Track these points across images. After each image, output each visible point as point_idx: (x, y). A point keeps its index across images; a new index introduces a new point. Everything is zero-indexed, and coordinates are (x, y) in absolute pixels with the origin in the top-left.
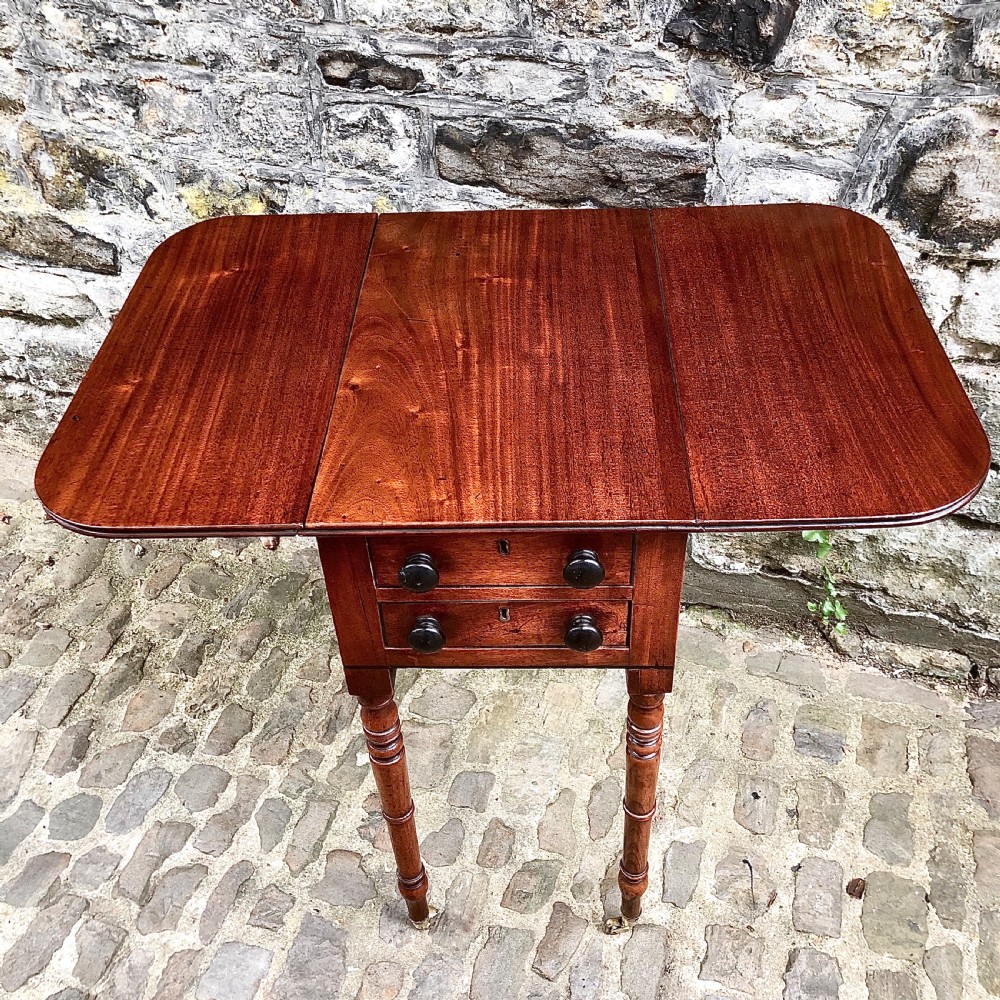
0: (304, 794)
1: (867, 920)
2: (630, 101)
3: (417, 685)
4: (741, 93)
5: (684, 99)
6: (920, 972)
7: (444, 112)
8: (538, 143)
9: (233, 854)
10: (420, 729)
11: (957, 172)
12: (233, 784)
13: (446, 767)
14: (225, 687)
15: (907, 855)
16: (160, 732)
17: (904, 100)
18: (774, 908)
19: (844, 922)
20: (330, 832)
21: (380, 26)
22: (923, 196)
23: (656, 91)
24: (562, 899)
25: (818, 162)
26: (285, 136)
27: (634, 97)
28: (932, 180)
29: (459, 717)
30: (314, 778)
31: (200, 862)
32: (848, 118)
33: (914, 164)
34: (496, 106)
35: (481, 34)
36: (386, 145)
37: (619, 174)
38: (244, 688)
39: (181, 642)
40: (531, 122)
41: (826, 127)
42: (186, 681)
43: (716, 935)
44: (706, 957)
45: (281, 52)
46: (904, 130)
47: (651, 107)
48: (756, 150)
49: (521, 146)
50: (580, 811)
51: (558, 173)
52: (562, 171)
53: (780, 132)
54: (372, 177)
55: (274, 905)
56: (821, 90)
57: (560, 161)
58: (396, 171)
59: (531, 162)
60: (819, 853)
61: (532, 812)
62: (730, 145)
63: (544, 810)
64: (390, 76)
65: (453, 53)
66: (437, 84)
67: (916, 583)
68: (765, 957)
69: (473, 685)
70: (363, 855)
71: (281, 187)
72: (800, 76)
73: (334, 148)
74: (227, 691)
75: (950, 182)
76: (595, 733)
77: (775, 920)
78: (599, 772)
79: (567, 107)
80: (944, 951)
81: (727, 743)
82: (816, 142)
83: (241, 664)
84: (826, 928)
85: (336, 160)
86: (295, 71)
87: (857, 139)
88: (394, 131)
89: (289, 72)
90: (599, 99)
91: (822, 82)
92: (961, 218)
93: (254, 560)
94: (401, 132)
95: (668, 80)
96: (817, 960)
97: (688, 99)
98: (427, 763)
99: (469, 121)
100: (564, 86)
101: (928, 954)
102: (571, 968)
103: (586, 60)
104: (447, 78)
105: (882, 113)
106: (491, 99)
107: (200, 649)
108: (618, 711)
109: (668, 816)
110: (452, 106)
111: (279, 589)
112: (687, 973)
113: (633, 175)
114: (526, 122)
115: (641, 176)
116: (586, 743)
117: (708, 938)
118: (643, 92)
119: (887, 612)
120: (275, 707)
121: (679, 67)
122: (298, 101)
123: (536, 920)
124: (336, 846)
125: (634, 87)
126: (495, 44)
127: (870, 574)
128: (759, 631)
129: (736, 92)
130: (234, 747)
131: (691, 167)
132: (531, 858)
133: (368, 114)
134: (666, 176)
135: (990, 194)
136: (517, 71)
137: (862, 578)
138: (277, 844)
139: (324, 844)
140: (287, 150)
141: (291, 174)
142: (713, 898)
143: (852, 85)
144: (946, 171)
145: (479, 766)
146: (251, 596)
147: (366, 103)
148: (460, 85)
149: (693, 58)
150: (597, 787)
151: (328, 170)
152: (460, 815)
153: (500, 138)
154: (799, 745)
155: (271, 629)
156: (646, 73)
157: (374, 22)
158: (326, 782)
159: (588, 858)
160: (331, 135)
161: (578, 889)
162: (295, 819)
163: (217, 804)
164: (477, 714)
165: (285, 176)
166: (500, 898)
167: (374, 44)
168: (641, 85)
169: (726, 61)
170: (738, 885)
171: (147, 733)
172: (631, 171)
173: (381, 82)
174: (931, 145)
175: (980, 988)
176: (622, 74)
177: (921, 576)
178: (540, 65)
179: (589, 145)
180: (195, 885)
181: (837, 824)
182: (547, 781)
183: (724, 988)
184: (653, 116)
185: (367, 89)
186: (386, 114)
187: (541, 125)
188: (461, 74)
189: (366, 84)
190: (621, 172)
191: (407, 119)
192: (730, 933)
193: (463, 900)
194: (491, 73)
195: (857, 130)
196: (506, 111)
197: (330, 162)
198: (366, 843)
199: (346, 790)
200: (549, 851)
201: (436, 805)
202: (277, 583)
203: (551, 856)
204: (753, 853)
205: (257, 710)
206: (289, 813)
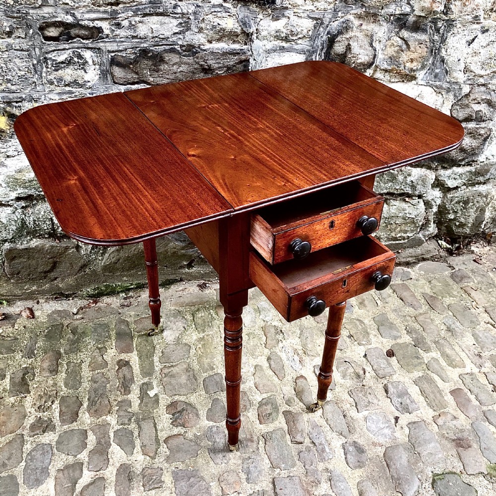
0: (132, 421)
1: (401, 363)
2: (212, 30)
3: (156, 351)
4: (261, 19)
5: (237, 25)
6: (429, 372)
7: (116, 48)
8: (167, 57)
9: (113, 465)
10: (172, 369)
11: (351, 43)
12: (90, 433)
13: (196, 380)
14: (52, 391)
15: (399, 334)
16: (28, 427)
17: (327, 15)
18: (367, 373)
19: (394, 367)
20: (159, 431)
21: (77, 5)
22: (339, 55)
23: (224, 23)
24: (285, 409)
25: (296, 47)
26: (19, 75)
27: (214, 27)
28: (342, 48)
29: (187, 356)
30: (132, 412)
31: (97, 477)
32: (307, 25)
33: (334, 42)
34: (142, 41)
35: (135, 4)
36: (82, 71)
37: (209, 66)
38: (63, 387)
39: (9, 380)
40: (162, 47)
41: (299, 30)
42: (26, 397)
43: (354, 394)
44: (356, 403)
45: (15, 26)
46: (328, 28)
47: (222, 31)
48: (269, 46)
49: (158, 59)
50: (268, 371)
51: (179, 70)
52: (181, 69)
53: (280, 35)
54: (74, 90)
55: (153, 476)
56: (295, 14)
57: (179, 64)
58: (89, 84)
59: (164, 67)
60: (370, 347)
61: (248, 381)
62: (258, 45)
63: (253, 377)
64: (83, 32)
65: (120, 16)
66: (110, 33)
68: (376, 394)
69: (184, 341)
70: (182, 433)
71: (17, 105)
72: (287, 8)
73: (51, 77)
74: (55, 392)
75: (349, 48)
77: (370, 378)
78: (265, 353)
79: (181, 36)
80: (432, 361)
81: (308, 321)
82: (294, 38)
83: (54, 377)
84: (390, 372)
85: (52, 83)
86: (23, 36)
87: (311, 34)
88: (87, 62)
89: (19, 37)
90: (197, 30)
91: (295, 10)
92: (354, 62)
93: (25, 327)
94: (90, 62)
95: (229, 17)
96: (395, 385)
97: (238, 25)
98: (185, 381)
99: (129, 51)
100: (179, 26)
101: (428, 364)
102: (308, 434)
103: (190, 11)
104: (115, 30)
105: (319, 21)
106: (140, 38)
107: (23, 379)
108: (257, 325)
109: (304, 358)
110: (119, 44)
111: (50, 335)
112: (353, 413)
113: (217, 66)
114: (160, 47)
115: (220, 65)
116: (252, 344)
117: (352, 396)
118: (218, 24)
120: (88, 389)
121: (233, 11)
122: (26, 53)
123: (280, 423)
124: (166, 436)
125: (214, 22)
126: (142, 8)
129: (259, 20)
130: (78, 416)
131: (243, 57)
132: (260, 399)
133: (71, 55)
134: (232, 63)
135: (363, 51)
136: (154, 21)
138: (134, 449)
139: (159, 437)
140: (20, 82)
141: (24, 96)
142: (343, 381)
143: (308, 10)
144: (347, 43)
145: (211, 373)
146: (36, 344)
147: (69, 49)
148: (122, 33)
149: (239, 6)
150: (269, 359)
151: (47, 90)
152: (216, 397)
153: (146, 57)
155: (59, 355)
156: (219, 15)
157: (73, 3)
158: (140, 411)
159: (284, 388)
160: (49, 70)
161: (289, 402)
162: (136, 433)
163: (88, 446)
164: (195, 351)
165: (20, 98)
166: (258, 422)
167: (73, 15)
168: (217, 21)
169: (254, 5)
170: (349, 371)
171: (19, 432)
172: (215, 63)
173: (78, 36)
174: (340, 33)
175: (450, 368)
176: (207, 17)
178: (166, 17)
179: (193, 54)
180: (103, 488)
181: (368, 333)
182: (246, 365)
183: (370, 411)
184: (223, 35)
185: (70, 41)
186: (82, 54)
187: (167, 47)
188: (124, 26)
189: (70, 38)
190: (211, 65)
191: (93, 55)
192: (358, 390)
194: (140, 24)
195: (310, 30)
196: (149, 43)
197: (49, 85)
198: (180, 428)
199: (153, 410)
200: (266, 393)
201: (202, 397)
202: (48, 332)
203: (269, 394)
204: (346, 357)
205: (78, 394)
206: (132, 433)
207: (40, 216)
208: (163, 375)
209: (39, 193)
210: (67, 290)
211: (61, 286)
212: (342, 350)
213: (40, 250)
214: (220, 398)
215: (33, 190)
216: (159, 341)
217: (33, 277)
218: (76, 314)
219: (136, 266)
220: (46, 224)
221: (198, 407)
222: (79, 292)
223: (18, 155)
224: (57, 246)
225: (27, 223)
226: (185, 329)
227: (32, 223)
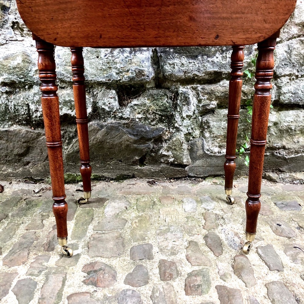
0: (43, 273)
3: (93, 222)
10: (103, 235)
13: (124, 247)
20: (66, 287)
24: (219, 284)
29: (121, 227)
30: (47, 266)
50: (203, 247)
61: (179, 253)
63: (185, 250)
67: (295, 140)
69: (123, 217)
70: (91, 292)
76: (191, 221)
78: (202, 233)
98: (112, 246)
108: (197, 212)
111: (7, 203)
119: (287, 157)
120: (15, 243)
123: (211, 296)
124: (72, 292)
127: (278, 141)
128: (237, 180)
132: (190, 271)
137: (275, 143)
138: (30, 301)
139: (63, 293)
145: (141, 242)
150: (206, 237)
152: (141, 263)
154: (281, 208)
155: (6, 216)
158: (55, 266)
159: (220, 265)
161: (223, 277)
162: (40, 286)
164: (130, 225)
166: (184, 292)
177: (297, 136)
182: (180, 239)
193: (163, 298)
198: (90, 286)
199: (69, 267)
200: (198, 265)
201: (125, 262)
202: (6, 201)
203: (201, 267)
204: (296, 244)
205: (4, 246)
206: (36, 284)
207: (20, 101)
208: (92, 239)
209: (20, 80)
210: (37, 175)
211: (31, 171)
212: (290, 238)
213: (16, 134)
214: (144, 265)
215: (15, 77)
216: (100, 215)
217: (10, 159)
218: (36, 193)
219: (95, 157)
220: (24, 109)
221: (119, 270)
222: (46, 179)
223: (6, 43)
224: (31, 132)
225: (9, 108)
226: (127, 209)
227: (13, 108)
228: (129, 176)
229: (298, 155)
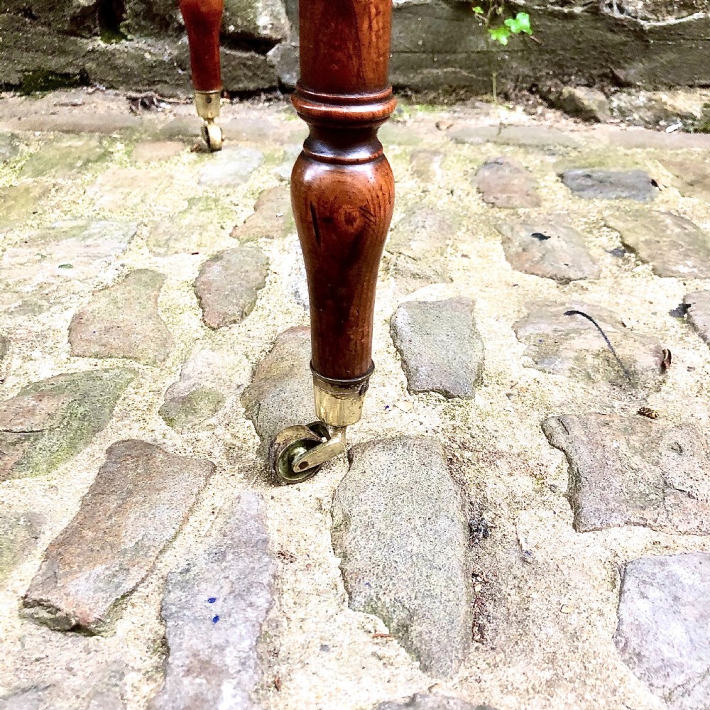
24: (135, 433)
43: (576, 434)
44: (576, 478)
50: (175, 293)
61: (56, 307)
63: (86, 299)
76: (201, 210)
77: (692, 392)
78: (214, 249)
102: (165, 578)
116: (185, 221)
119: (647, 25)
123: (52, 488)
128: (454, 108)
150: (212, 260)
154: (578, 190)
159: (203, 356)
170: (578, 344)
182: (98, 261)
183: (655, 536)
192: (605, 425)
200: (96, 356)
203: (105, 365)
204: (580, 302)
212: (567, 281)
228: (67, 76)
229: (690, 18)
